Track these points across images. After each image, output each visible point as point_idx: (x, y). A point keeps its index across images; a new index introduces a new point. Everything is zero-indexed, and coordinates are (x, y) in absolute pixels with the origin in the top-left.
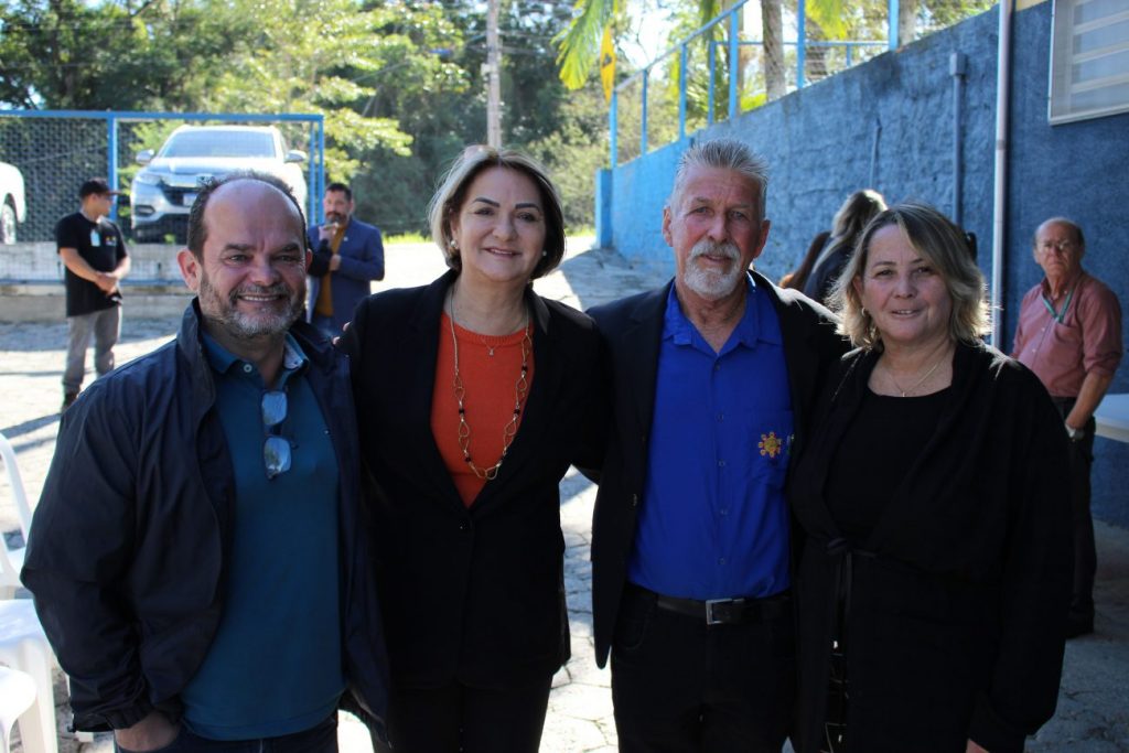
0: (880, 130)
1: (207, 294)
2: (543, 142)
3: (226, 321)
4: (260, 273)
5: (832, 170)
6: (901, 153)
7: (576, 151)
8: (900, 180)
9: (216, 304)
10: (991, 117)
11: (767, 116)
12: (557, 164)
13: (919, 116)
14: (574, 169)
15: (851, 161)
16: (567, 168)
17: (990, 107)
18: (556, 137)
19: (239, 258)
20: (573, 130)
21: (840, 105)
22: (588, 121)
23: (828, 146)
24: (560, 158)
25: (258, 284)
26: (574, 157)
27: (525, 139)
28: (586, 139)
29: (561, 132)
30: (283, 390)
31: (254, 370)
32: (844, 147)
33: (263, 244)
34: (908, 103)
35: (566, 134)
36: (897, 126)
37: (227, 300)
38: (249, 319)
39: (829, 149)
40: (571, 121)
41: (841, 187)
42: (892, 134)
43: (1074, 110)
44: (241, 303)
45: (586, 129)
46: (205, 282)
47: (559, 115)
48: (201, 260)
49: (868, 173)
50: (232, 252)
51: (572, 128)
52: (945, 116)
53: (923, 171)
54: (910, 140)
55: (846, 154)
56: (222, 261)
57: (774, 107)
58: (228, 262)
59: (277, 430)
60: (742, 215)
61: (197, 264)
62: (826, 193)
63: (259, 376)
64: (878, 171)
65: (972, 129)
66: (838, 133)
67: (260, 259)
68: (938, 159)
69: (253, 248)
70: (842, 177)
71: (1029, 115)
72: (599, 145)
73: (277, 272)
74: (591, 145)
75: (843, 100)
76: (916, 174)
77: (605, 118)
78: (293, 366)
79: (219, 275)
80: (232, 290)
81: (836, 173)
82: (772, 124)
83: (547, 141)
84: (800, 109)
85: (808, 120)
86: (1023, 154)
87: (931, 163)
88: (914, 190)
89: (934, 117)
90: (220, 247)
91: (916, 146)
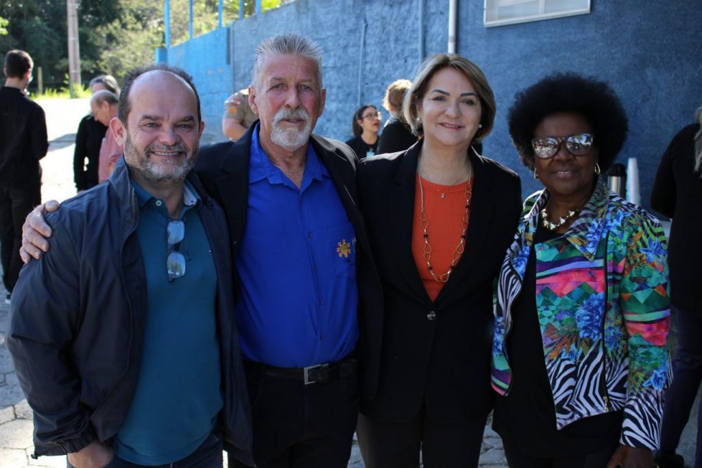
0: (367, 26)
1: (130, 150)
2: (107, 27)
3: (142, 169)
4: (166, 136)
5: (332, 53)
6: (382, 43)
7: (132, 35)
8: (381, 61)
9: (136, 157)
10: (445, 20)
11: (284, 14)
12: (118, 43)
13: (394, 17)
14: (130, 46)
15: (346, 47)
16: (125, 46)
17: (444, 13)
18: (116, 23)
19: (152, 125)
20: (129, 18)
21: (338, 8)
22: (139, 12)
23: (329, 36)
24: (120, 39)
25: (164, 144)
26: (130, 38)
27: (93, 24)
28: (139, 26)
29: (121, 20)
30: (183, 220)
31: (163, 204)
32: (340, 38)
33: (169, 116)
34: (387, 8)
35: (123, 22)
36: (379, 24)
37: (143, 155)
38: (158, 168)
39: (330, 39)
40: (127, 12)
41: (338, 65)
42: (375, 30)
43: (500, 17)
44: (153, 156)
45: (138, 18)
46: (128, 141)
47: (118, 7)
48: (126, 126)
49: (358, 56)
50: (148, 121)
51: (128, 18)
52: (412, 18)
53: (397, 55)
54: (388, 34)
55: (342, 43)
56: (141, 127)
57: (289, 8)
58: (144, 128)
59: (177, 247)
60: (308, 87)
61: (123, 128)
62: (328, 69)
63: (166, 208)
64: (365, 55)
65: (431, 28)
66: (336, 27)
67: (166, 126)
68: (408, 48)
69: (162, 119)
70: (339, 59)
71: (470, 20)
72: (148, 30)
73: (178, 136)
74: (142, 30)
75: (340, 4)
76: (393, 57)
77: (154, 10)
78: (190, 204)
79: (138, 136)
80: (147, 147)
81: (335, 55)
82: (288, 20)
83: (109, 25)
84: (308, 10)
85: (315, 18)
86: (467, 46)
87: (403, 51)
88: (391, 68)
89: (405, 19)
90: (139, 117)
91: (392, 38)
